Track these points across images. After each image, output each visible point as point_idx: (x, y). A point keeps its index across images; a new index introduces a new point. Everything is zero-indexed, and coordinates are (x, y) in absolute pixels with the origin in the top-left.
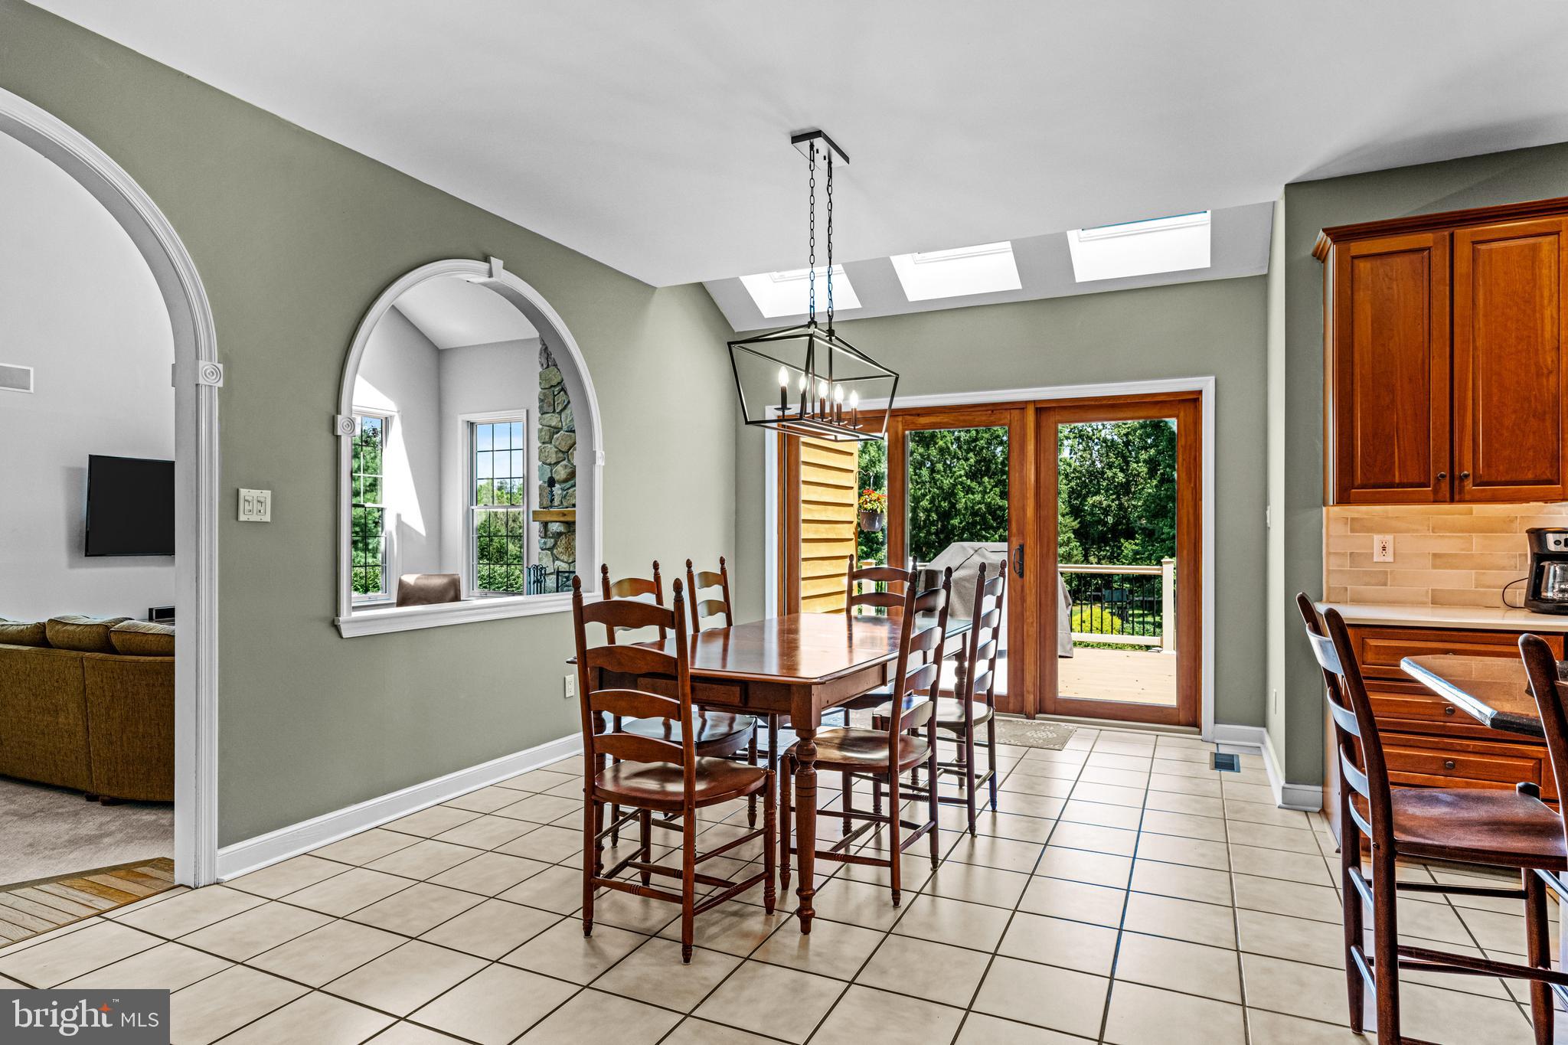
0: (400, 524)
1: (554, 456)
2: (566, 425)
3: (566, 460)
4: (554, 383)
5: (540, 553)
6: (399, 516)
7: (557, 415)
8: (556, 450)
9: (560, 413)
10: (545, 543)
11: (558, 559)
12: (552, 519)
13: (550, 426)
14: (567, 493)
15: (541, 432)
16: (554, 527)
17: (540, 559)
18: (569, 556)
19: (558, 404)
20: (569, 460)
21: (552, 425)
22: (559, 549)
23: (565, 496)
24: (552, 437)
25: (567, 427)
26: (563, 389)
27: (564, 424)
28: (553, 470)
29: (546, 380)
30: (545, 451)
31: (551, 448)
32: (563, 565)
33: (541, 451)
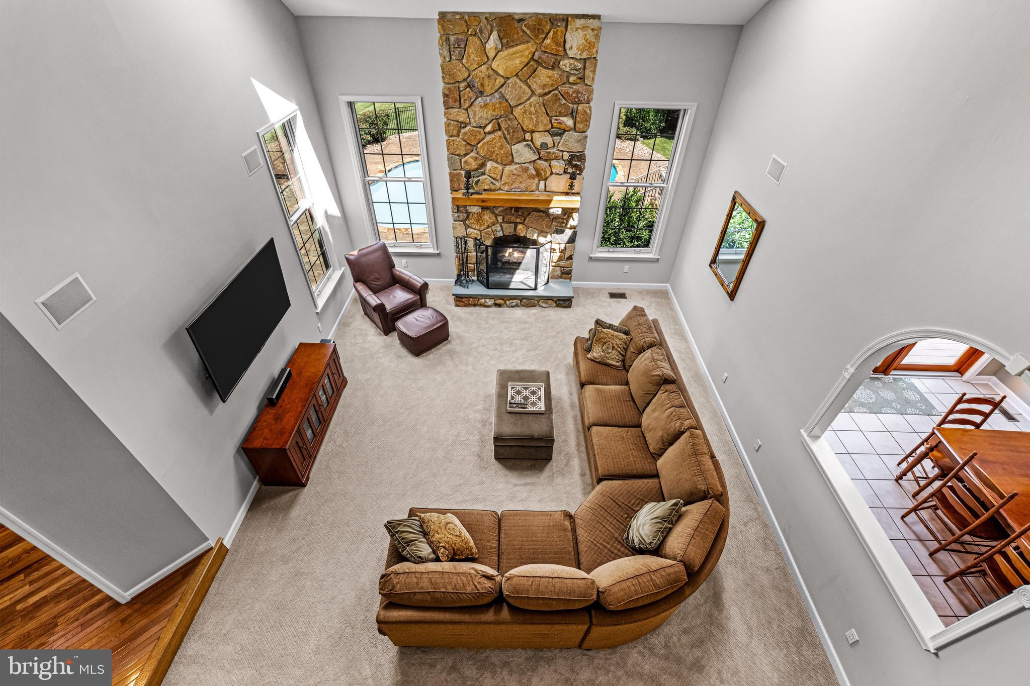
0: (328, 217)
1: (463, 148)
2: (475, 121)
3: (475, 151)
4: (460, 78)
5: (453, 224)
6: (326, 212)
7: (464, 111)
8: (464, 143)
9: (466, 110)
10: (458, 217)
11: (470, 227)
12: (468, 204)
13: (457, 121)
14: (479, 180)
15: (448, 126)
16: (474, 209)
17: (454, 228)
18: (481, 225)
19: (464, 100)
20: (478, 153)
21: (459, 121)
22: (471, 221)
23: (477, 182)
24: (460, 132)
25: (475, 123)
26: (469, 86)
27: (472, 121)
28: (463, 160)
29: (450, 75)
30: (454, 144)
31: (460, 141)
32: (475, 231)
33: (448, 144)
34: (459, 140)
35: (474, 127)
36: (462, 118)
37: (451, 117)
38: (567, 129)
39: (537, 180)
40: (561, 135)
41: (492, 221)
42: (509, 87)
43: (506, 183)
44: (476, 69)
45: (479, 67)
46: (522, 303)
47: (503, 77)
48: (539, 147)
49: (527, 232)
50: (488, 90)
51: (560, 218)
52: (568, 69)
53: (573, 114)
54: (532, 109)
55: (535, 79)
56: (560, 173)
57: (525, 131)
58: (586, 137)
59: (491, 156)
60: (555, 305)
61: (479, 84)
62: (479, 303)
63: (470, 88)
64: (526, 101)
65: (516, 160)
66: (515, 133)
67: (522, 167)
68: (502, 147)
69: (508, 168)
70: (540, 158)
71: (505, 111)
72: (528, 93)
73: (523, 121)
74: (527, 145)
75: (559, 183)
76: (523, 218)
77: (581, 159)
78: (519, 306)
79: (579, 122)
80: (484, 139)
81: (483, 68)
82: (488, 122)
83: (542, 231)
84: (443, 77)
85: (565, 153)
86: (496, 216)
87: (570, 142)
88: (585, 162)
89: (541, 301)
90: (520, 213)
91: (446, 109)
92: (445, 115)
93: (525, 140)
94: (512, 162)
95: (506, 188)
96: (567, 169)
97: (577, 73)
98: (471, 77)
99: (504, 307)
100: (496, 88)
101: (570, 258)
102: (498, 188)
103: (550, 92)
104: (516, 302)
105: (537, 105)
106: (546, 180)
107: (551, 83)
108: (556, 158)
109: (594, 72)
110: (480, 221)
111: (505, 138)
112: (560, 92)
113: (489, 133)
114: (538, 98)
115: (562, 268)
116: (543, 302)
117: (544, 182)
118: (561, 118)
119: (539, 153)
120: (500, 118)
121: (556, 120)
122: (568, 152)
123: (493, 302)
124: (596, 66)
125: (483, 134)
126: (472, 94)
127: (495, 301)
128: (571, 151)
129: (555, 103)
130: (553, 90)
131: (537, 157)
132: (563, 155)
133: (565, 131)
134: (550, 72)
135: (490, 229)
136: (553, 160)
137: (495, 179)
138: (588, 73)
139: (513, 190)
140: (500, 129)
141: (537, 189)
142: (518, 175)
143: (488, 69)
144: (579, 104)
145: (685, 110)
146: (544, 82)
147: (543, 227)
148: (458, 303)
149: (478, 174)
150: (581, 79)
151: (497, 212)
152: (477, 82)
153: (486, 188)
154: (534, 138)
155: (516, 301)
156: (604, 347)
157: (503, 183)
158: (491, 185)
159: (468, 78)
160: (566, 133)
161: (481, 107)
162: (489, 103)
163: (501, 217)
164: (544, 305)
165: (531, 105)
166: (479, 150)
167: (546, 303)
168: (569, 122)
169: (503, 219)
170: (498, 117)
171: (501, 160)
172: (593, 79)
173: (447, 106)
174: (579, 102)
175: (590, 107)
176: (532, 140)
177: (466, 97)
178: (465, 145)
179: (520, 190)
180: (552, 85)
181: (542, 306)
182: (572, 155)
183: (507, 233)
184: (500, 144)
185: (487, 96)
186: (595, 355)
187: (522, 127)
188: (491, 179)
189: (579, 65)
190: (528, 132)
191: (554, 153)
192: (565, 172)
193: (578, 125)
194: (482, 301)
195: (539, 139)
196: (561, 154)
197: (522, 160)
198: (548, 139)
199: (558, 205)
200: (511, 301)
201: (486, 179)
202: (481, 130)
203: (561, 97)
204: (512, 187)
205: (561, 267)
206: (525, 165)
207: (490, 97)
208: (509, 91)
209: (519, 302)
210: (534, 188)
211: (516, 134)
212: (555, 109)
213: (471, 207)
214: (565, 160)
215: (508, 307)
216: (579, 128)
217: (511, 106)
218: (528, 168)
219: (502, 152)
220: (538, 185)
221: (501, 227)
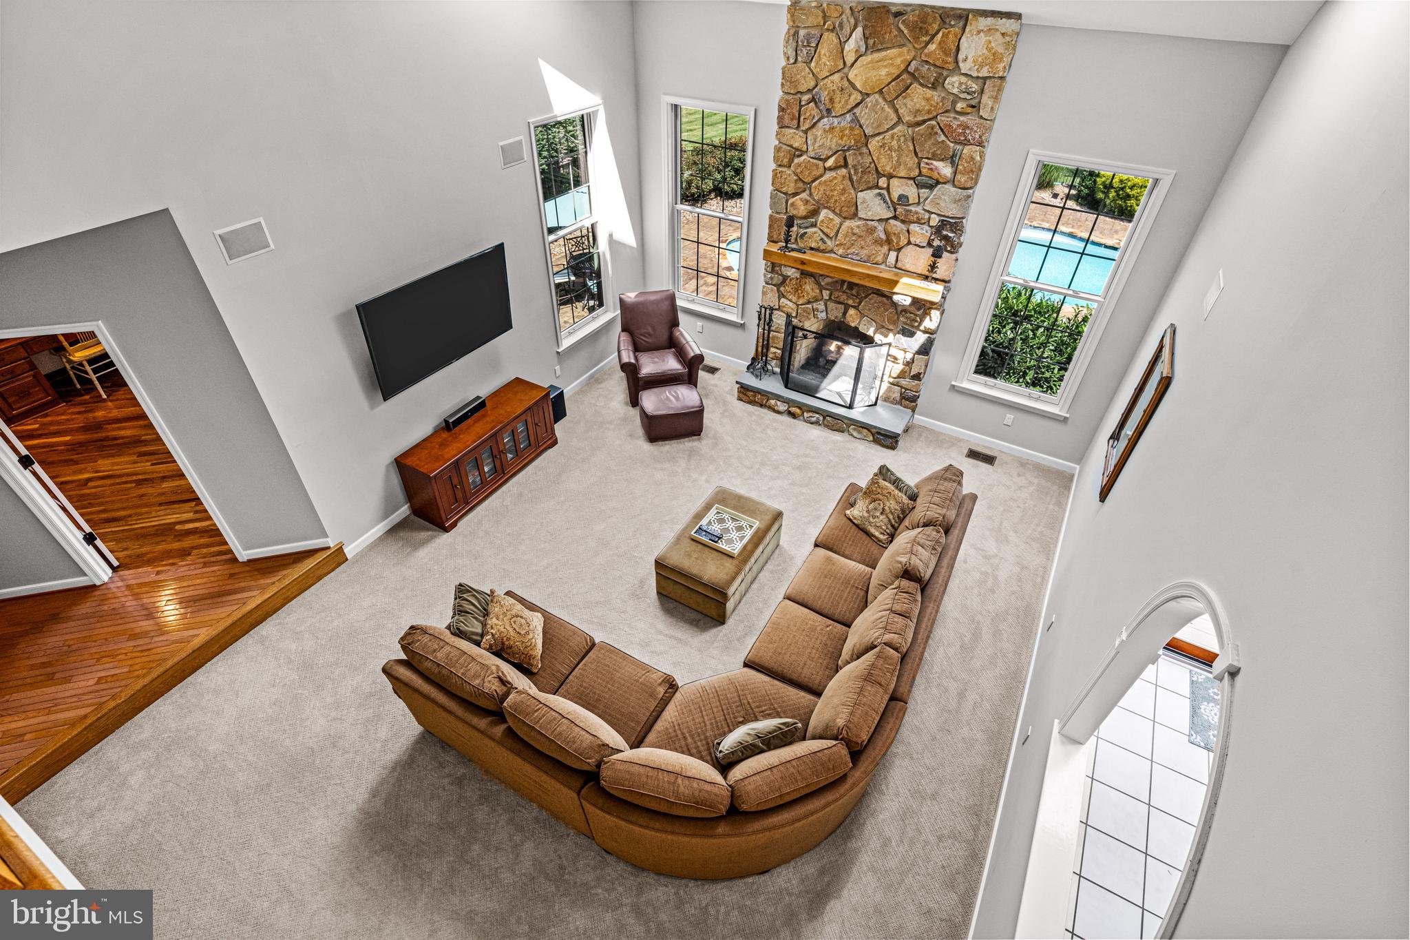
0: (612, 241)
1: (792, 185)
2: (814, 150)
3: (808, 192)
4: (803, 88)
5: (764, 287)
6: (611, 236)
7: (802, 134)
8: (795, 178)
9: (806, 132)
10: (771, 278)
11: (784, 297)
12: (786, 264)
13: (791, 146)
14: (805, 233)
15: (778, 151)
16: (791, 272)
17: (764, 293)
18: (799, 297)
19: (804, 119)
20: (811, 194)
21: (794, 146)
22: (787, 288)
23: (802, 236)
24: (793, 161)
25: (814, 153)
26: (813, 100)
27: (810, 149)
28: (790, 202)
29: (791, 82)
30: (781, 177)
31: (789, 175)
32: (790, 304)
33: (775, 175)
34: (788, 172)
35: (812, 158)
36: (798, 143)
37: (784, 140)
38: (941, 180)
39: (886, 248)
40: (931, 187)
41: (814, 294)
42: (867, 107)
43: (841, 244)
44: (827, 77)
45: (831, 75)
46: (825, 422)
47: (861, 92)
48: (895, 201)
49: (860, 322)
50: (838, 108)
51: (911, 313)
52: (955, 91)
53: (953, 159)
54: (894, 143)
55: (908, 101)
56: (921, 245)
57: (879, 175)
58: (970, 197)
59: (828, 202)
60: (871, 438)
61: (827, 99)
62: (767, 404)
63: (816, 103)
64: (888, 130)
65: (861, 214)
66: (865, 174)
67: (868, 225)
68: (844, 191)
69: (848, 223)
70: (895, 217)
71: (857, 141)
72: (892, 120)
73: (879, 158)
74: (880, 195)
75: (917, 259)
76: (858, 301)
77: (956, 228)
78: (820, 425)
79: (962, 173)
80: (821, 176)
81: (836, 77)
82: (831, 153)
83: (883, 327)
84: (782, 84)
85: (933, 216)
86: (821, 288)
87: (944, 201)
88: (961, 235)
89: (852, 427)
90: (854, 292)
91: (779, 128)
92: (777, 135)
93: (877, 187)
94: (855, 215)
95: (841, 251)
96: (933, 240)
97: (969, 97)
98: (818, 87)
99: (800, 420)
100: (849, 107)
101: (917, 377)
102: (829, 249)
103: (924, 121)
104: (818, 418)
105: (902, 139)
106: (899, 250)
107: (927, 108)
108: (919, 222)
109: (996, 99)
110: (799, 291)
111: (851, 179)
112: (938, 124)
113: (830, 169)
114: (906, 128)
115: (903, 390)
116: (854, 429)
117: (895, 253)
118: (934, 163)
119: (895, 210)
120: (848, 150)
121: (927, 164)
122: (938, 215)
123: (786, 408)
124: (1000, 90)
125: (823, 168)
126: (815, 112)
127: (789, 407)
128: (943, 214)
129: (930, 138)
130: (930, 119)
131: (890, 215)
132: (929, 218)
133: (938, 183)
134: (929, 93)
135: (810, 306)
136: (914, 223)
137: (827, 236)
138: (986, 100)
139: (850, 256)
140: (846, 165)
141: (884, 262)
142: (860, 237)
143: (842, 78)
144: (965, 144)
145: (1156, 179)
146: (918, 105)
147: (884, 320)
148: (741, 395)
149: (806, 225)
150: (973, 107)
151: (823, 284)
152: (824, 96)
153: (813, 245)
154: (890, 186)
155: (817, 416)
156: (871, 506)
157: (837, 243)
158: (820, 243)
159: (814, 88)
160: (939, 186)
161: (825, 130)
162: (836, 128)
163: (828, 292)
166: (813, 191)
167: (859, 432)
168: (946, 170)
169: (831, 295)
170: (846, 148)
171: (840, 210)
172: (994, 109)
173: (782, 126)
174: (966, 142)
175: (982, 153)
176: (888, 189)
177: (808, 114)
178: (796, 181)
179: (859, 258)
180: (929, 112)
181: (852, 435)
182: (943, 221)
183: (833, 318)
184: (842, 187)
185: (836, 117)
186: (856, 513)
187: (876, 167)
188: (821, 234)
189: (974, 85)
190: (884, 176)
191: (917, 213)
192: (930, 245)
193: (958, 177)
194: (773, 402)
195: (899, 188)
196: (927, 216)
197: (869, 215)
198: (911, 191)
199: (907, 291)
200: (811, 414)
201: (815, 233)
202: (820, 163)
203: (939, 131)
205: (902, 387)
206: (873, 223)
207: (839, 119)
208: (866, 113)
209: (821, 418)
210: (880, 259)
211: (866, 177)
212: (927, 148)
213: (788, 268)
214: (931, 227)
215: (805, 421)
216: (959, 181)
217: (865, 135)
218: (875, 227)
219: (843, 199)
220: (886, 256)
221: (826, 305)
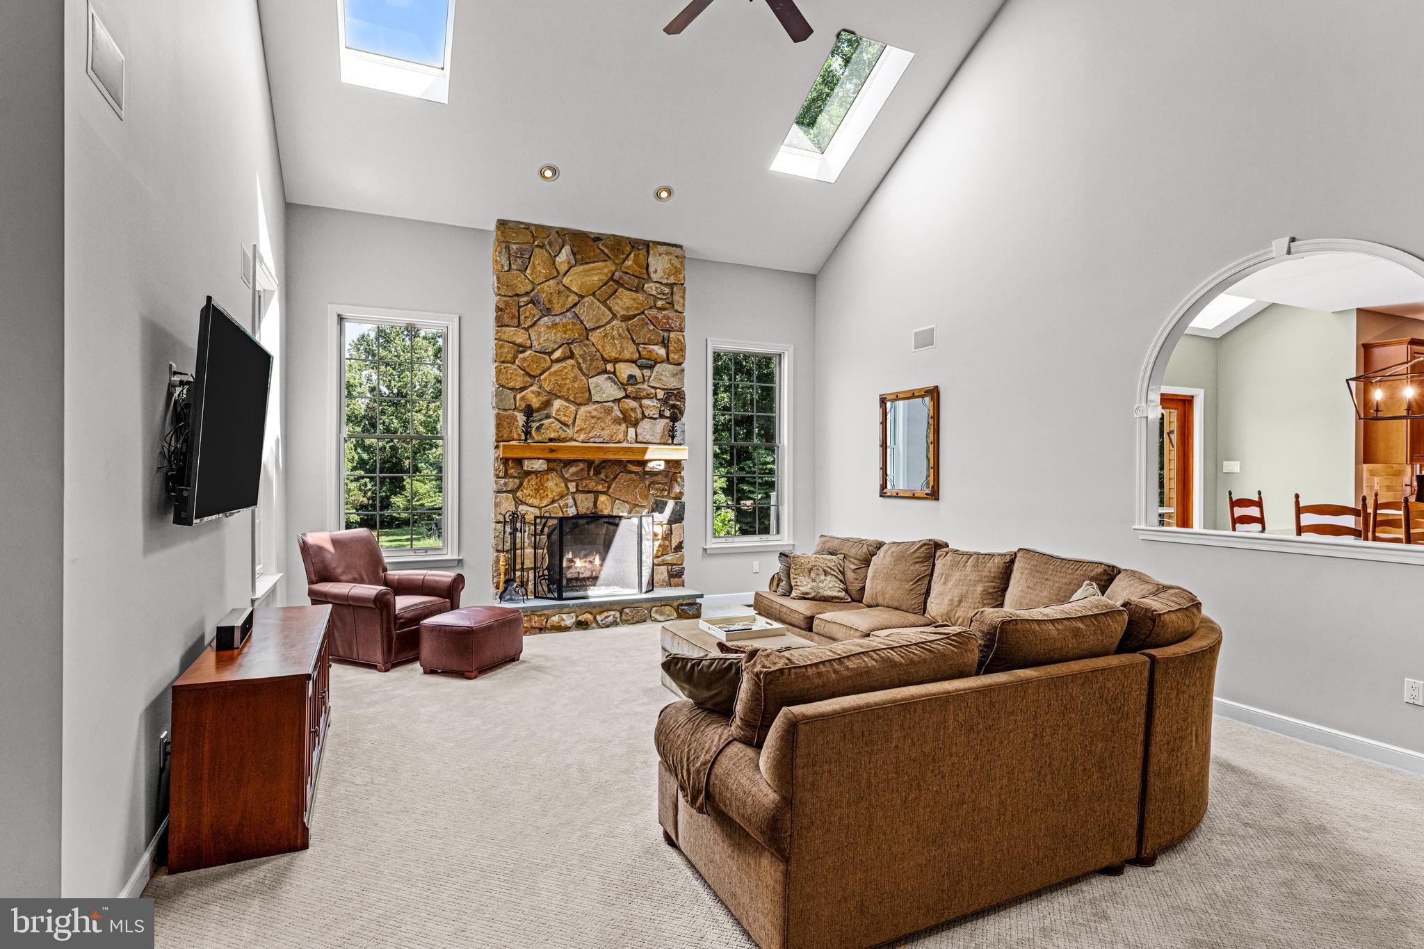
1: (519, 379)
3: (537, 384)
5: (496, 497)
7: (524, 331)
8: (522, 372)
9: (527, 329)
10: (505, 484)
11: (523, 503)
13: (514, 343)
14: (542, 425)
15: (500, 348)
16: (536, 464)
17: (497, 505)
18: (542, 498)
19: (525, 317)
20: (541, 387)
21: (517, 342)
22: (525, 491)
23: (538, 428)
24: (517, 357)
25: (540, 346)
26: (532, 301)
27: (535, 343)
28: (519, 396)
29: (508, 286)
30: (507, 372)
31: (516, 370)
32: (532, 510)
33: (499, 372)
34: (514, 367)
35: (536, 352)
36: (521, 338)
37: (505, 337)
38: (659, 360)
39: (624, 426)
40: (651, 367)
41: (559, 490)
42: (584, 306)
43: (581, 430)
44: (542, 283)
45: (546, 281)
46: (624, 617)
47: (577, 294)
48: (625, 381)
49: (612, 508)
50: (557, 308)
51: (660, 483)
52: (654, 293)
53: (665, 343)
54: (615, 333)
55: (617, 301)
56: (655, 416)
57: (606, 361)
58: (683, 370)
59: (561, 392)
60: (675, 615)
61: (545, 300)
62: (548, 625)
63: (534, 304)
64: (607, 323)
65: (595, 398)
66: (593, 361)
67: (604, 406)
68: (575, 379)
69: (583, 409)
70: (627, 396)
71: (580, 335)
72: (608, 315)
73: (603, 347)
74: (610, 378)
75: (652, 429)
76: (606, 485)
77: (679, 397)
78: (617, 623)
79: (673, 352)
80: (549, 368)
81: (552, 282)
82: (557, 346)
83: (636, 505)
84: (498, 288)
85: (658, 390)
86: (566, 481)
88: (685, 402)
89: (654, 609)
90: (602, 476)
91: (498, 326)
92: (496, 333)
93: (605, 371)
94: (589, 400)
95: (582, 437)
96: (664, 411)
97: (664, 297)
98: (536, 291)
99: (594, 628)
100: (568, 306)
101: (679, 547)
102: (570, 436)
103: (635, 316)
104: (614, 616)
105: (620, 330)
106: (635, 425)
107: (635, 305)
108: (648, 397)
109: (683, 298)
110: (541, 491)
111: (581, 369)
112: (646, 317)
113: (558, 361)
114: (620, 321)
115: (670, 567)
116: (656, 612)
117: (633, 429)
118: (650, 347)
119: (625, 390)
120: (572, 343)
121: (644, 348)
122: (663, 389)
123: (574, 620)
124: (684, 292)
125: (550, 362)
126: (535, 311)
127: (577, 617)
128: (666, 387)
129: (643, 328)
130: (639, 314)
131: (623, 394)
132: (656, 393)
133: (656, 363)
134: (634, 295)
135: (556, 505)
136: (644, 398)
137: (565, 424)
138: (676, 298)
139: (592, 440)
140: (572, 356)
141: (626, 439)
142: (599, 418)
143: (558, 284)
144: (670, 331)
145: (780, 355)
146: (627, 304)
147: (636, 497)
149: (540, 417)
150: (669, 303)
151: (567, 476)
152: (543, 298)
153: (553, 435)
154: (617, 370)
155: (613, 613)
156: (813, 575)
157: (576, 429)
158: (560, 431)
159: (531, 292)
160: (658, 365)
161: (548, 327)
162: (559, 323)
163: (574, 484)
164: (659, 618)
165: (613, 329)
166: (543, 383)
167: (662, 614)
168: (661, 351)
169: (577, 486)
170: (570, 341)
171: (574, 397)
172: (684, 305)
173: (500, 324)
174: (671, 329)
175: (683, 336)
176: (614, 373)
177: (528, 314)
178: (523, 375)
179: (601, 440)
180: (637, 309)
181: (656, 621)
182: (668, 393)
183: (583, 510)
184: (573, 375)
185: (556, 315)
186: (804, 589)
187: (602, 355)
188: (559, 424)
189: (666, 289)
190: (610, 361)
191: (645, 390)
192: (662, 416)
193: (671, 356)
194: (555, 619)
195: (625, 370)
196: (653, 391)
197: (604, 397)
198: (636, 372)
199: (657, 457)
200: (605, 614)
201: (553, 423)
202: (547, 356)
203: (649, 322)
204: (590, 435)
205: (667, 564)
206: (609, 404)
207: (561, 317)
208: (584, 311)
209: (618, 615)
210: (621, 436)
211: (594, 364)
212: (642, 335)
213: (533, 461)
214: (658, 400)
215: (600, 627)
216: (673, 359)
217: (586, 328)
218: (612, 407)
219: (576, 386)
220: (626, 433)
221: (574, 499)
